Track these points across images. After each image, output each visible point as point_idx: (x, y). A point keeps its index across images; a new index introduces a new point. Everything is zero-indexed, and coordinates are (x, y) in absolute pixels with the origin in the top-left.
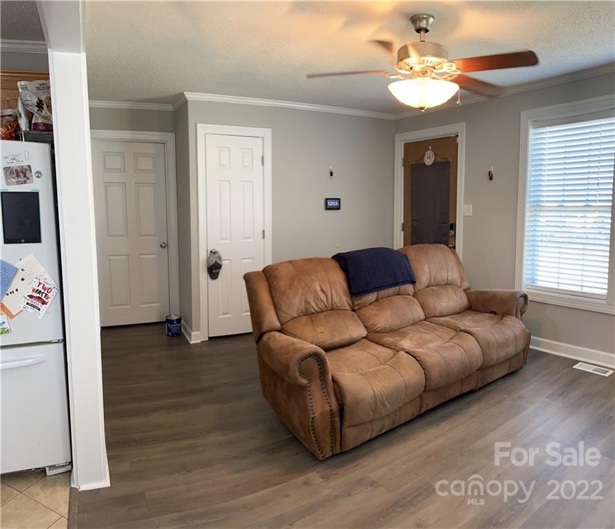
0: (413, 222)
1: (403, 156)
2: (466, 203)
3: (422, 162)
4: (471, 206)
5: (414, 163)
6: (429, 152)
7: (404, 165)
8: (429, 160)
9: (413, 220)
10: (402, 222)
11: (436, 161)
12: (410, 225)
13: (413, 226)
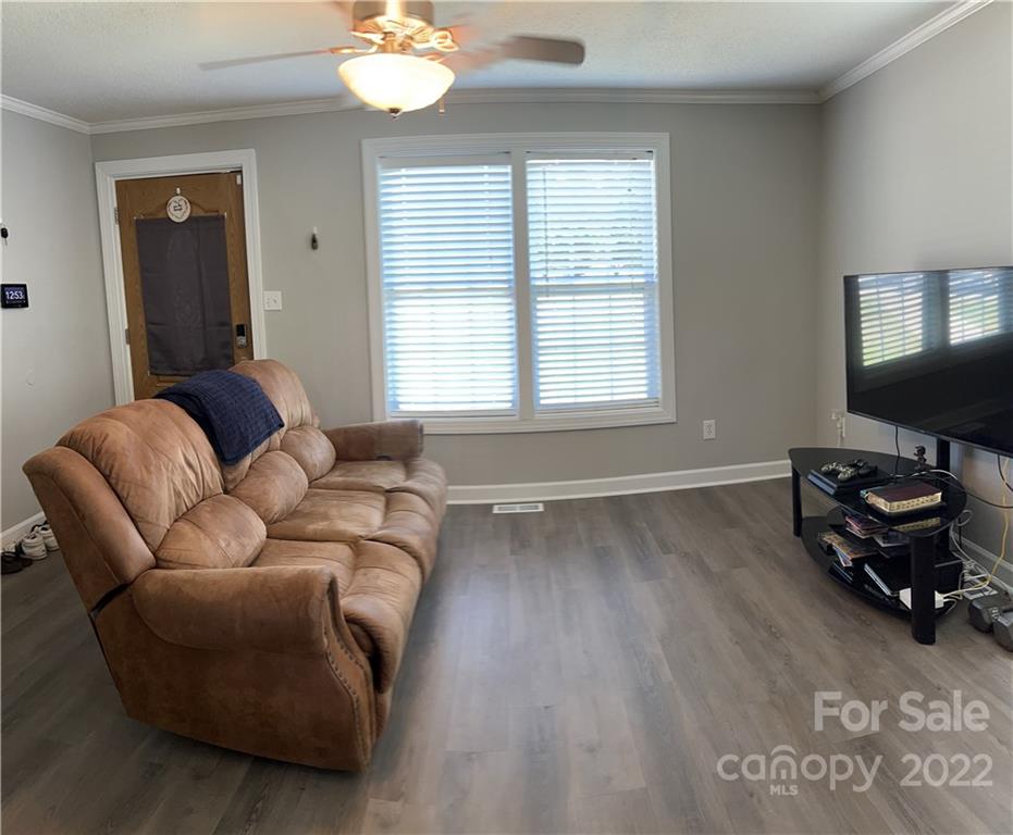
0: (152, 327)
1: (116, 205)
2: (269, 286)
3: (161, 215)
4: (280, 293)
5: (142, 217)
6: (176, 198)
7: (120, 220)
8: (179, 210)
9: (149, 322)
10: (126, 327)
11: (194, 215)
12: (143, 332)
13: (150, 334)
